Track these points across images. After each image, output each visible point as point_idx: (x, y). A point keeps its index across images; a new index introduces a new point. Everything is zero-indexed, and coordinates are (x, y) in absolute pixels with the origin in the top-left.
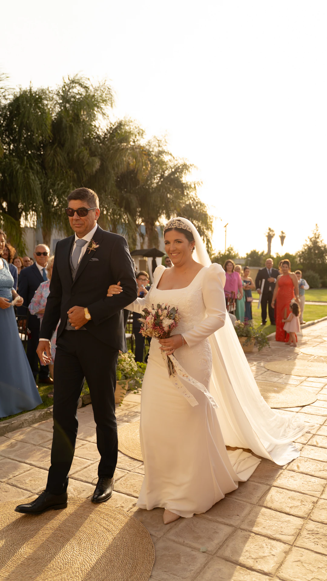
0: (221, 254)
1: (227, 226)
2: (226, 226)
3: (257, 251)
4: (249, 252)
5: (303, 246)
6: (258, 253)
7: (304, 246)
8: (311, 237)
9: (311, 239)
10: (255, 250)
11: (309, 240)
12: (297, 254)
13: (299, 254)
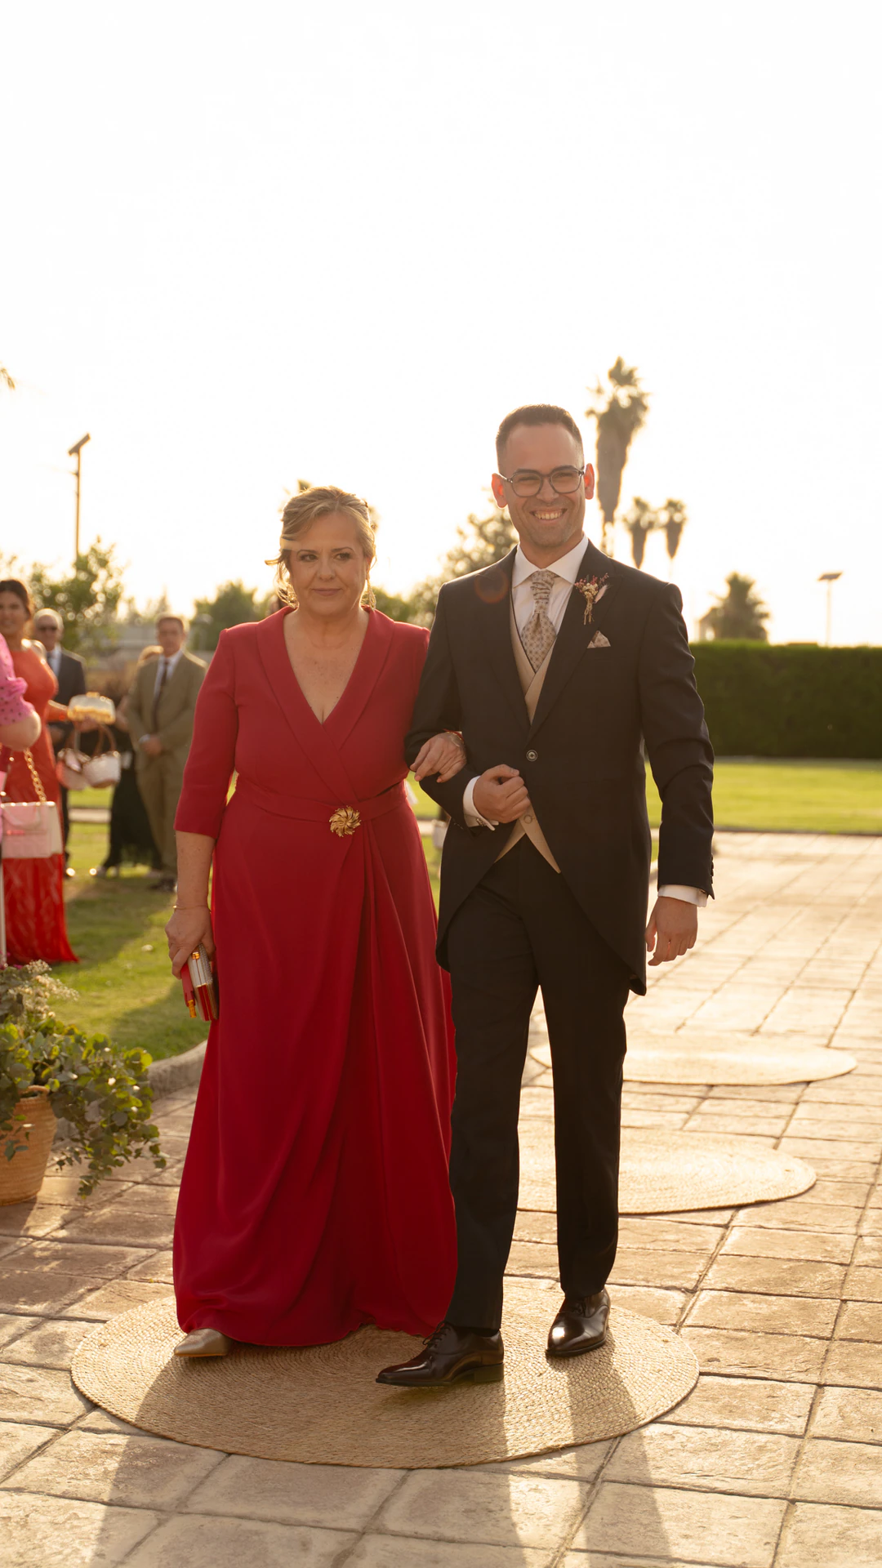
0: (45, 582)
1: (83, 450)
2: (76, 450)
3: (247, 588)
4: (212, 597)
5: (445, 559)
6: (251, 596)
7: (450, 558)
8: (481, 517)
9: (481, 529)
10: (235, 583)
11: (471, 531)
12: (420, 595)
13: (427, 596)
